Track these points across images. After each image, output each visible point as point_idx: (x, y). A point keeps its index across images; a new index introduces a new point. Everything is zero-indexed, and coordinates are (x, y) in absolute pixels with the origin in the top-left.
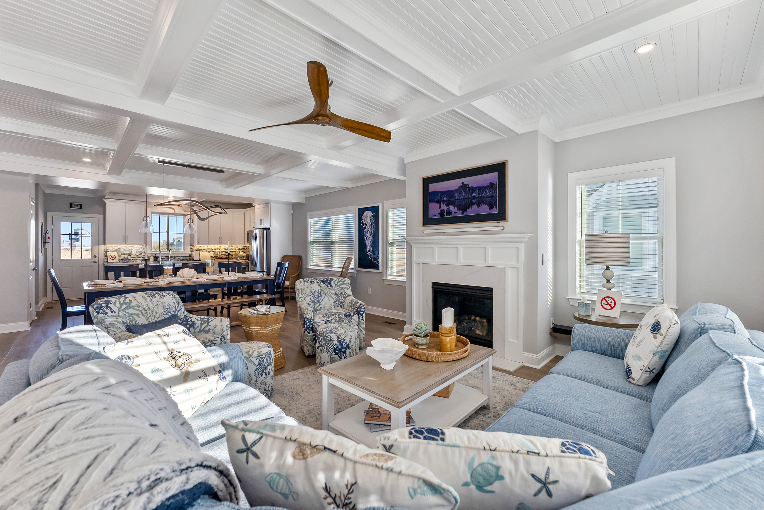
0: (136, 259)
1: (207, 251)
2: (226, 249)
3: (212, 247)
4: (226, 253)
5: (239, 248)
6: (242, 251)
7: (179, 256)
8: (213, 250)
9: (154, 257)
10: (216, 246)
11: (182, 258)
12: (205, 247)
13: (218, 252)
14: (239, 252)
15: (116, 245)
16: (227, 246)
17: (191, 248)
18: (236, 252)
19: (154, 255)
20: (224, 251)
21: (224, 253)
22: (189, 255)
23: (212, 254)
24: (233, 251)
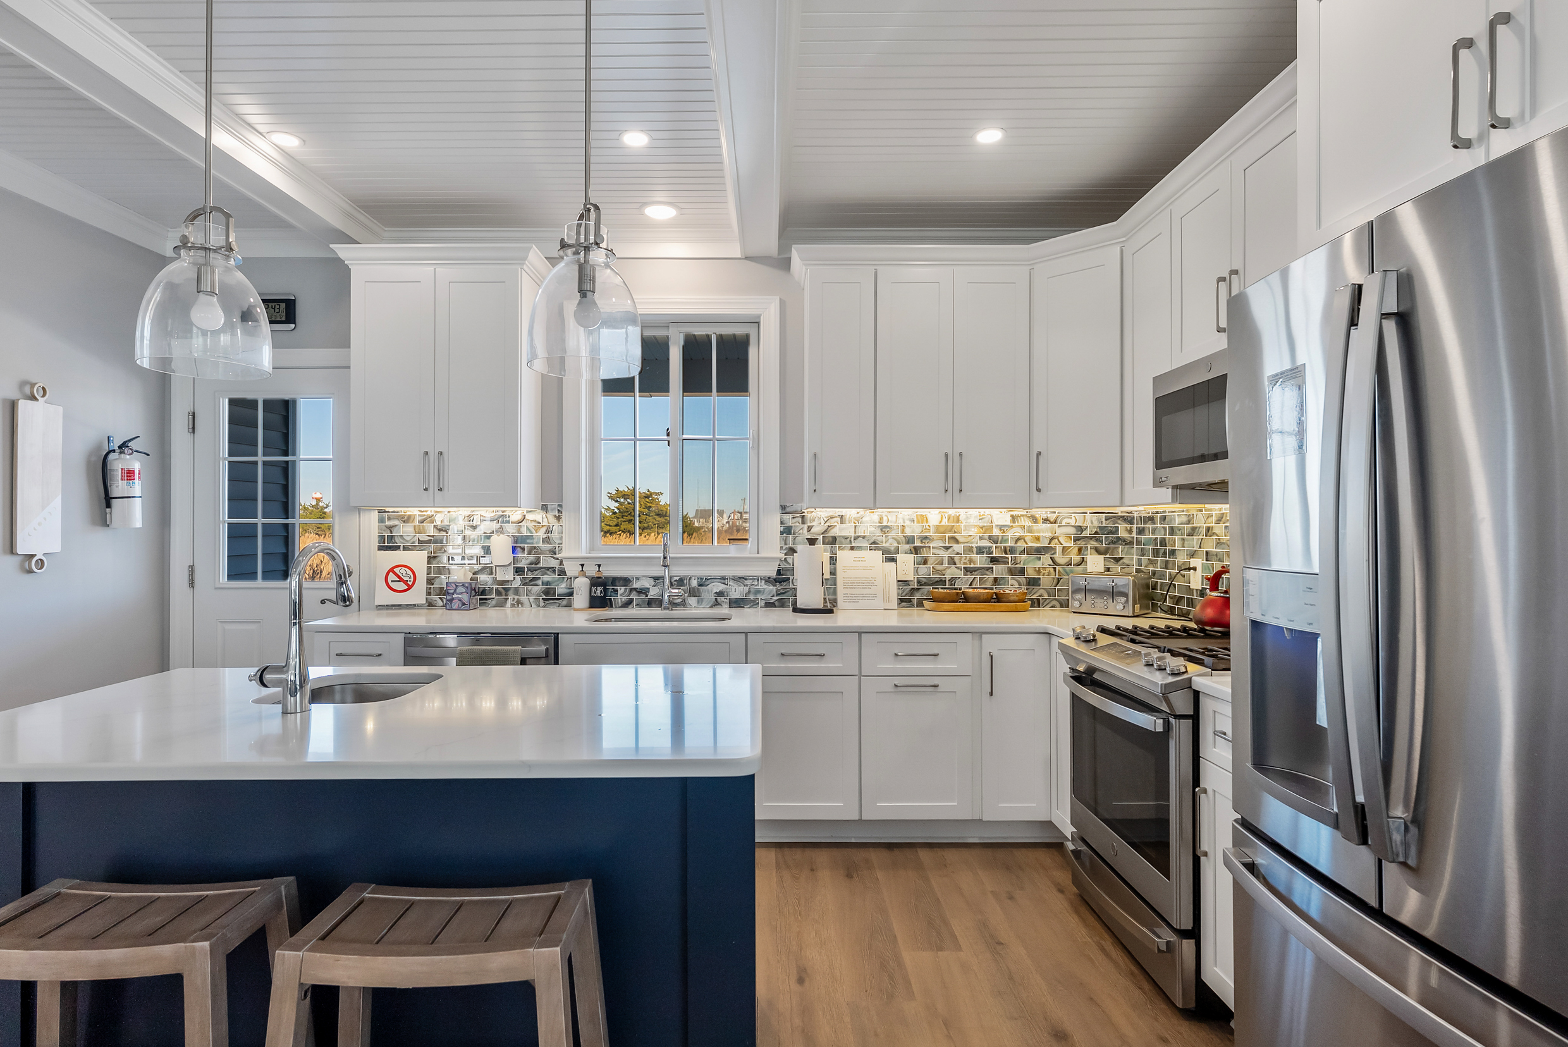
0: (517, 591)
1: (874, 545)
2: (996, 532)
3: (904, 519)
4: (994, 560)
5: (1081, 529)
6: (1098, 551)
7: (723, 579)
8: (910, 540)
9: (596, 582)
10: (934, 517)
11: (737, 591)
12: (869, 521)
13: (946, 555)
14: (1076, 558)
15: (430, 511)
16: (1001, 517)
17: (787, 530)
18: (1060, 558)
19: (592, 571)
20: (980, 551)
21: (980, 561)
22: (773, 574)
23: (907, 564)
24: (1039, 551)
